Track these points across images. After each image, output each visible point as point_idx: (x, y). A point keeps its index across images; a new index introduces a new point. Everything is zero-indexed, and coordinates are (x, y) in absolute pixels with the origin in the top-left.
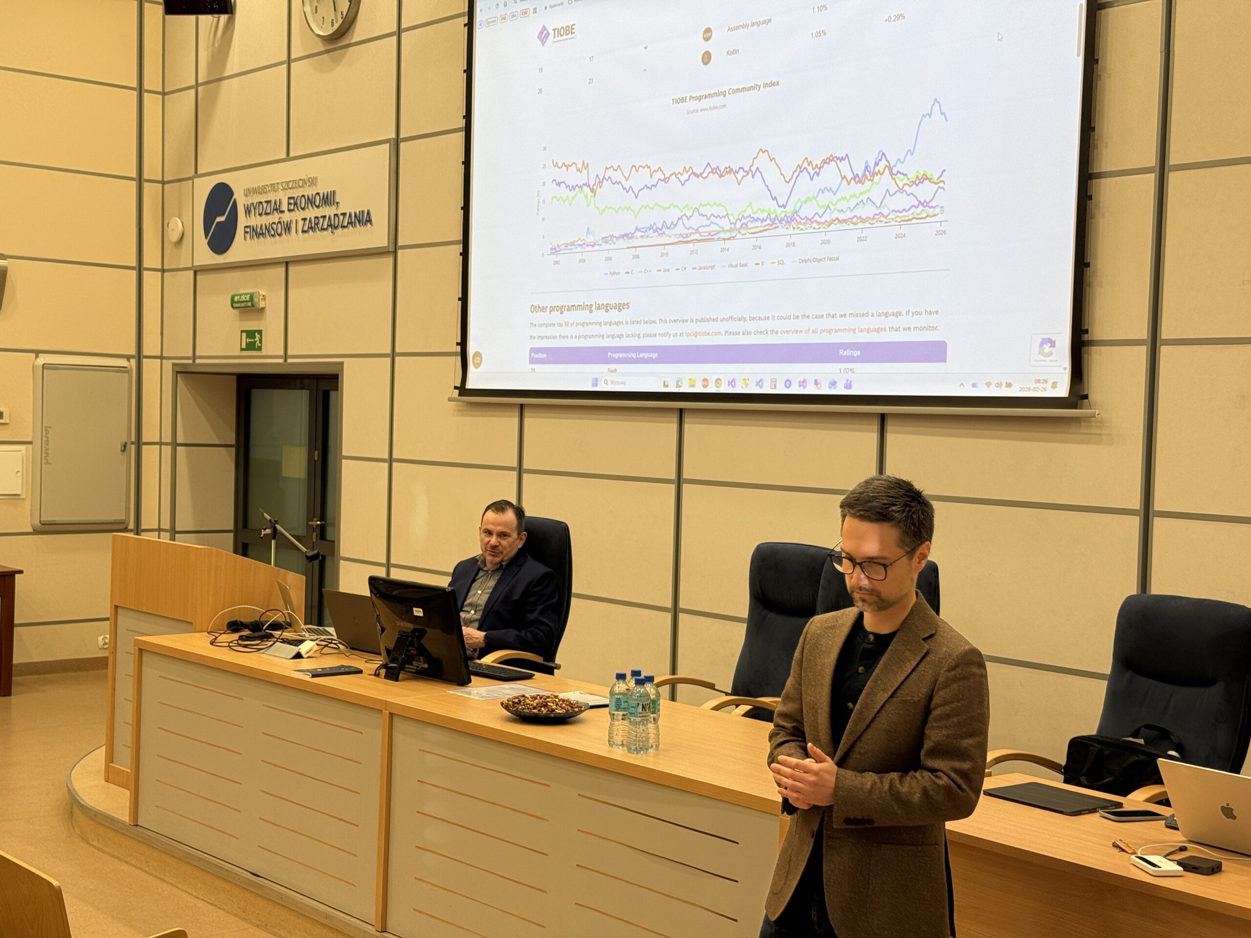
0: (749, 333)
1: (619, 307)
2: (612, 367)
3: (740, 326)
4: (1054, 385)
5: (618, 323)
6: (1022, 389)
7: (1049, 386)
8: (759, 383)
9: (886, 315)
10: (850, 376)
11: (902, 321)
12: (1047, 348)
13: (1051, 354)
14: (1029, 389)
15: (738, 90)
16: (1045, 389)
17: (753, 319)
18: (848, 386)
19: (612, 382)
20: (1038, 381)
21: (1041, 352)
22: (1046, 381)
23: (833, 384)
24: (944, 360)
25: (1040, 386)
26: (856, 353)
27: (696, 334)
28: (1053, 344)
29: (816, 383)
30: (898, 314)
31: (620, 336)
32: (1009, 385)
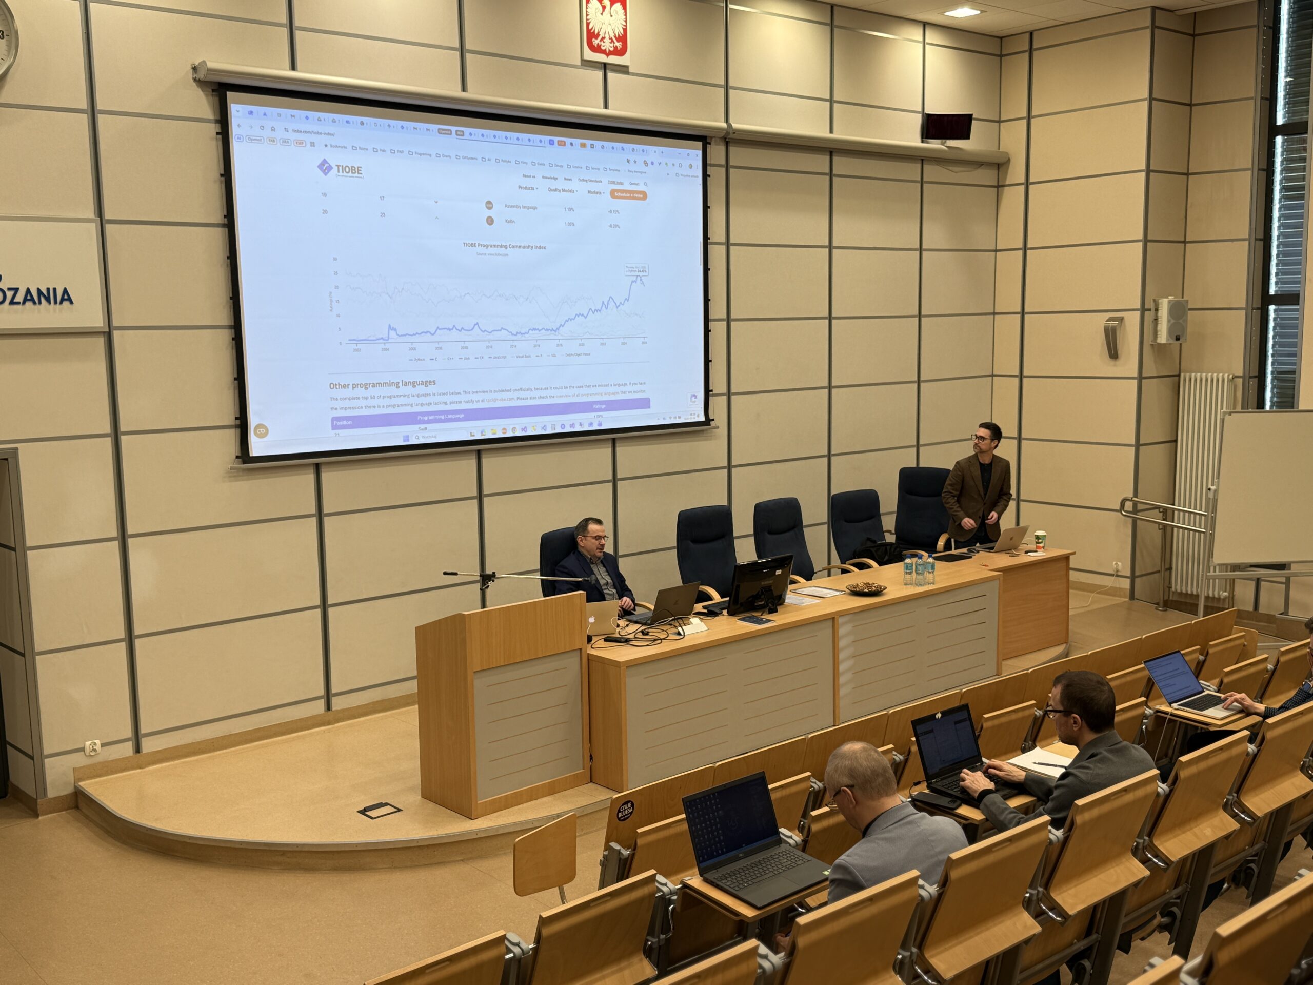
0: (535, 398)
1: (426, 384)
2: (422, 426)
3: (528, 394)
4: (698, 416)
5: (426, 395)
6: (685, 419)
7: (696, 416)
8: (544, 428)
9: (619, 385)
10: (600, 419)
11: (628, 388)
12: (694, 399)
13: (695, 402)
14: (688, 419)
15: (516, 247)
16: (695, 418)
17: (537, 389)
18: (600, 425)
19: (423, 437)
20: (691, 415)
21: (691, 401)
22: (694, 414)
23: (591, 424)
24: (650, 408)
25: (692, 416)
26: (603, 406)
27: (495, 400)
28: (696, 397)
29: (581, 425)
30: (625, 384)
31: (429, 404)
32: (679, 417)
